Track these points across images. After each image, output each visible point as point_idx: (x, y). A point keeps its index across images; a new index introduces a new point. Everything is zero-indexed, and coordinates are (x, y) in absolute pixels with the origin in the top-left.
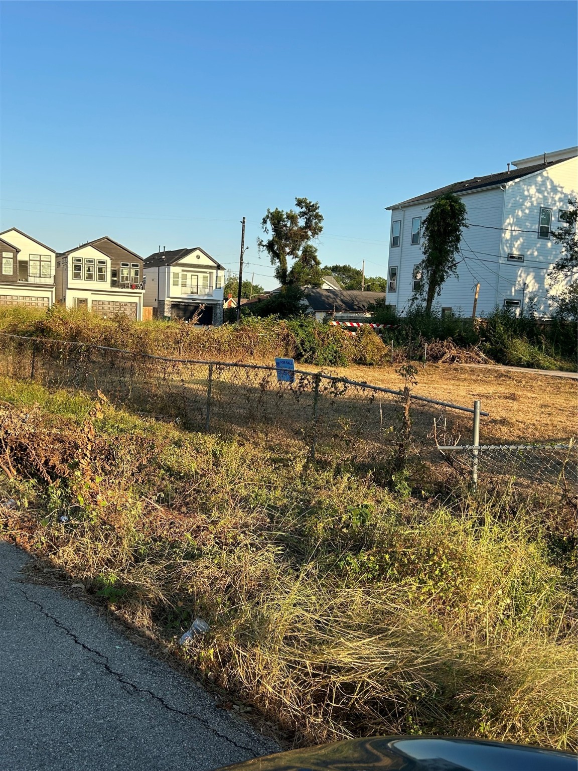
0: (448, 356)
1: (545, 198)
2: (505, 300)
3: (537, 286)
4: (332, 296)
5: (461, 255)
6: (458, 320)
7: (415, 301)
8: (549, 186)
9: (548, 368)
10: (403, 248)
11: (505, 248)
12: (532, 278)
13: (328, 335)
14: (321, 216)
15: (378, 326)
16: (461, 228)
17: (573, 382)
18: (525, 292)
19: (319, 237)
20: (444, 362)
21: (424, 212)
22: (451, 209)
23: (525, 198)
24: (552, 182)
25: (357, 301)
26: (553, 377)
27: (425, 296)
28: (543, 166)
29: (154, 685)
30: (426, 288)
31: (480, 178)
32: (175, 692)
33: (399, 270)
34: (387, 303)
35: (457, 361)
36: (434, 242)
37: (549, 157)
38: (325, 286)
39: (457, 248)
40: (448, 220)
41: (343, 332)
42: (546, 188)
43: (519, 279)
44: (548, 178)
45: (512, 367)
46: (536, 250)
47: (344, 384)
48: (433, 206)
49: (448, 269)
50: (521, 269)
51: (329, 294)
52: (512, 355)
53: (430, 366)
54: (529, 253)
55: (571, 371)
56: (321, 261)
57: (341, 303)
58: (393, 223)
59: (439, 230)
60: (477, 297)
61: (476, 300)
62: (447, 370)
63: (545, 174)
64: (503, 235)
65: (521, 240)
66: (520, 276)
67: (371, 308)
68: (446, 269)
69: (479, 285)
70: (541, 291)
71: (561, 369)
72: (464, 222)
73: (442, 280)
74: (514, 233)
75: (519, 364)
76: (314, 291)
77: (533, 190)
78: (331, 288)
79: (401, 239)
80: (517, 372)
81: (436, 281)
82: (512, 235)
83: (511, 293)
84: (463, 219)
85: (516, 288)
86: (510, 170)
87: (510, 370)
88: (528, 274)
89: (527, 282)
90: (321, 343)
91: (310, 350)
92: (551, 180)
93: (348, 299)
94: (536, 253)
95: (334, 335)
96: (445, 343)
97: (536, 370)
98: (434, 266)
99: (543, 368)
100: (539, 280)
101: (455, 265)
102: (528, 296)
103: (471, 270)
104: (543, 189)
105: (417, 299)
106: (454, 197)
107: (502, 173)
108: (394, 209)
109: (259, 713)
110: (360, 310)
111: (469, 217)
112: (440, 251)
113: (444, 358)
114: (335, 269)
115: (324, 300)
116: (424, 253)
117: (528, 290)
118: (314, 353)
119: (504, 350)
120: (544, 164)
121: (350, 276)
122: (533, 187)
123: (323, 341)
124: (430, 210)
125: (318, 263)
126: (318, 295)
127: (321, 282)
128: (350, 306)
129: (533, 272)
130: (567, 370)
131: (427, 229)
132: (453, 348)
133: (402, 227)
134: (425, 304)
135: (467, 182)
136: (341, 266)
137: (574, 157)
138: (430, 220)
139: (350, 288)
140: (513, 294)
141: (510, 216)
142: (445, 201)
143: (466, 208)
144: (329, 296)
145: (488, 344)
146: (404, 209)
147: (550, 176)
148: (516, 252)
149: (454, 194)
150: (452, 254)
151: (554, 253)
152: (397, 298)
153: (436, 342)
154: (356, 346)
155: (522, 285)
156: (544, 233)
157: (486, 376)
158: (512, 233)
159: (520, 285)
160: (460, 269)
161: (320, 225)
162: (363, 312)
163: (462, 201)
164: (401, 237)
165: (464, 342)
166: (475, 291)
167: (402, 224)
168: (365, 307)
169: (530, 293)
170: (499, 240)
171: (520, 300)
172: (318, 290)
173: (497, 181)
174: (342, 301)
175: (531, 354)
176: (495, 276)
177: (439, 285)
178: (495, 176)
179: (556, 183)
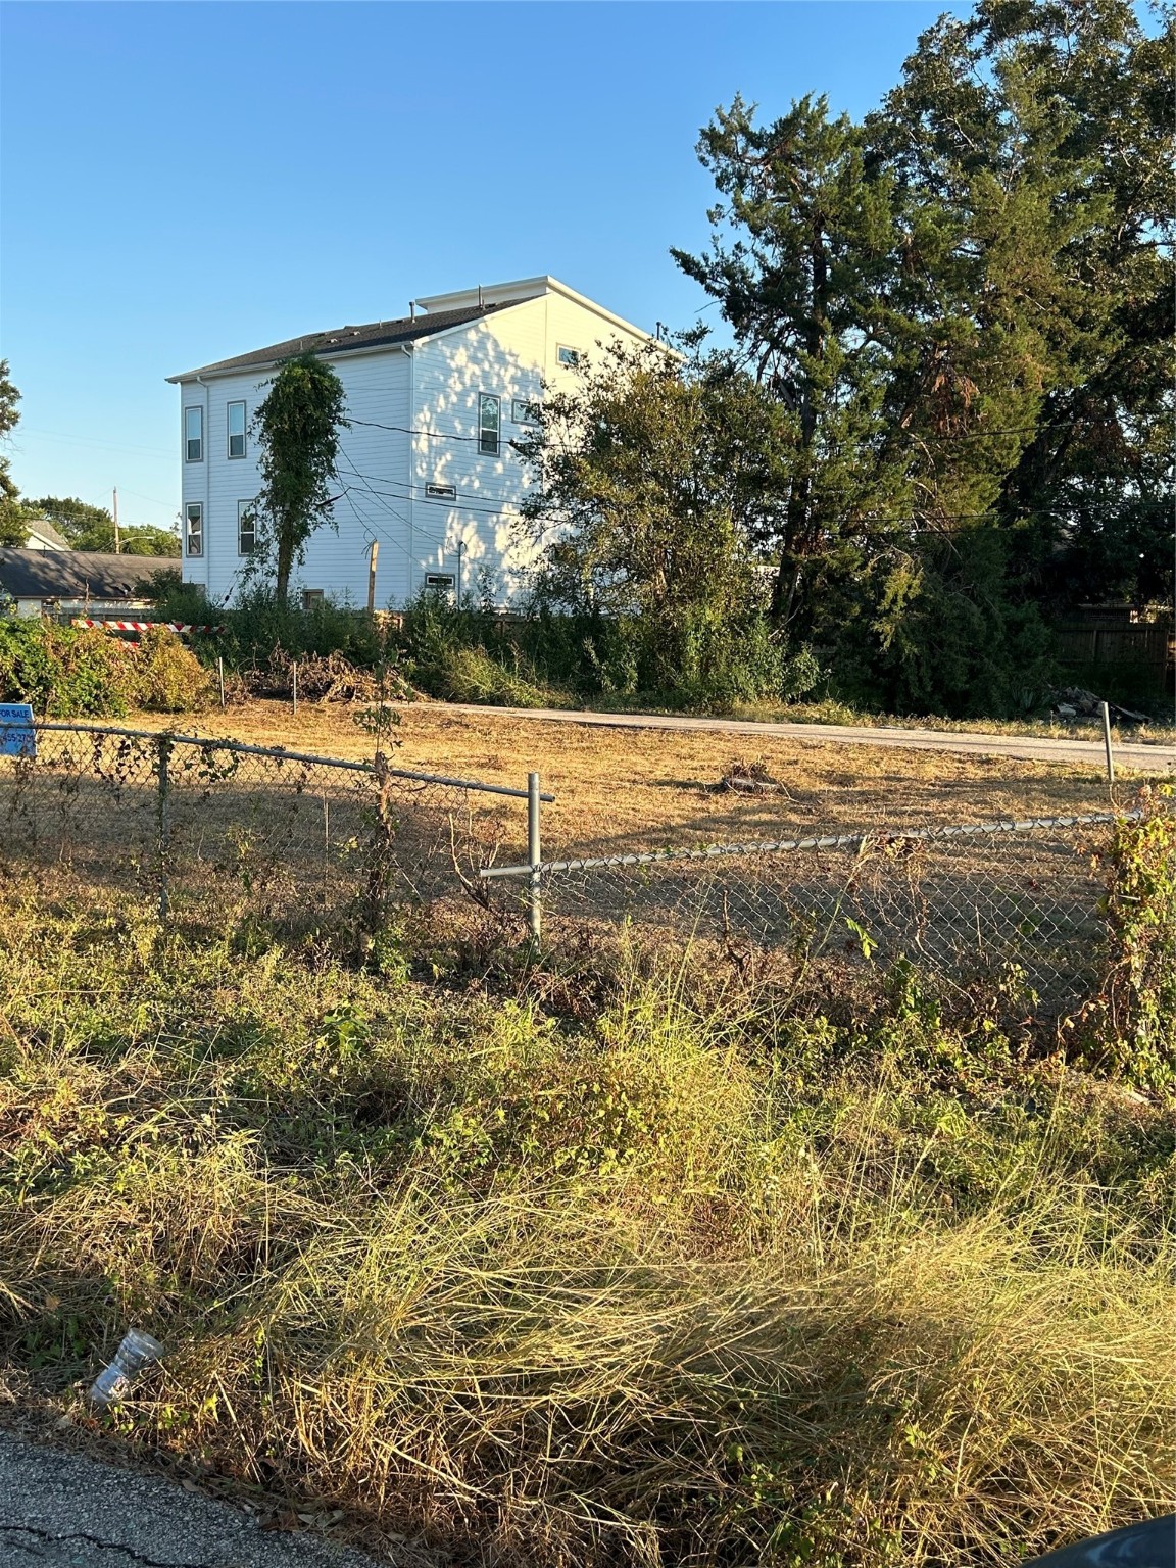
0: (337, 687)
1: (486, 375)
2: (427, 574)
3: (483, 547)
4: (52, 564)
5: (338, 481)
6: (343, 615)
7: (252, 576)
8: (492, 353)
9: (527, 706)
10: (212, 464)
11: (419, 470)
12: (472, 533)
13: (77, 650)
14: (14, 390)
15: (179, 628)
16: (336, 427)
17: (581, 728)
18: (462, 558)
19: (12, 436)
20: (331, 701)
21: (258, 391)
22: (315, 387)
23: (448, 372)
24: (496, 344)
25: (110, 576)
26: (544, 722)
27: (272, 563)
28: (478, 313)
29: (86, 1515)
30: (275, 548)
31: (357, 328)
32: (146, 1519)
33: (205, 510)
34: (185, 580)
35: (358, 698)
36: (284, 455)
37: (485, 295)
38: (33, 544)
39: (331, 469)
40: (310, 410)
41: (109, 642)
42: (486, 355)
43: (449, 534)
44: (487, 336)
45: (465, 706)
46: (477, 477)
47: (233, 755)
48: (277, 379)
49: (316, 510)
50: (452, 514)
51: (45, 560)
52: (461, 681)
53: (304, 709)
54: (464, 482)
55: (569, 709)
56: (20, 490)
57: (75, 581)
58: (187, 410)
59: (292, 430)
60: (374, 568)
61: (372, 574)
62: (342, 716)
63: (482, 326)
64: (414, 443)
65: (449, 457)
66: (451, 528)
67: (143, 591)
68: (311, 511)
69: (376, 546)
70: (490, 556)
71: (552, 706)
72: (341, 415)
73: (305, 531)
74: (434, 441)
75: (474, 698)
76: (10, 553)
77: (461, 358)
78: (48, 548)
79: (205, 445)
80: (477, 715)
81: (292, 536)
82: (430, 446)
83: (436, 560)
84: (339, 410)
85: (446, 552)
86: (416, 315)
87: (463, 711)
88: (465, 525)
89: (465, 540)
90: (61, 667)
91: (38, 683)
92: (495, 341)
93: (90, 570)
94: (476, 484)
95: (90, 650)
96: (330, 661)
97: (511, 709)
98: (288, 505)
99: (518, 705)
100: (487, 535)
101: (328, 503)
102: (469, 566)
103: (359, 513)
104: (480, 356)
105: (255, 570)
106: (318, 362)
107: (400, 321)
108: (186, 381)
109: (364, 1519)
110: (118, 594)
111: (351, 404)
112: (298, 474)
113: (330, 694)
114: (48, 505)
115: (35, 574)
116: (266, 477)
117: (467, 555)
118: (46, 689)
119: (443, 671)
120: (479, 308)
121: (82, 523)
122: (462, 350)
123: (66, 662)
124: (270, 388)
125: (13, 493)
126: (20, 563)
127: (22, 534)
128: (99, 588)
129: (474, 519)
130: (563, 708)
131: (267, 426)
132: (347, 672)
133: (205, 420)
134: (273, 582)
135: (333, 333)
136: (61, 499)
137: (532, 298)
138: (270, 410)
139: (87, 547)
140: (441, 563)
141: (425, 408)
142: (300, 371)
143: (343, 386)
144: (47, 566)
145: (411, 663)
146: (207, 383)
147: (491, 331)
148: (441, 481)
149: (317, 357)
150: (322, 480)
151: (508, 483)
152: (206, 569)
153: (311, 660)
154: (141, 672)
155: (456, 545)
156: (489, 444)
157: (422, 725)
158: (429, 441)
159: (452, 545)
160: (340, 510)
161: (12, 409)
162: (127, 598)
163: (335, 373)
164: (205, 441)
165: (362, 658)
166: (369, 557)
167: (205, 415)
168: (129, 590)
169: (472, 561)
170: (409, 457)
171: (454, 576)
172: (18, 552)
173: (394, 337)
174: (76, 575)
175: (495, 680)
176: (405, 527)
177: (299, 544)
178: (388, 325)
179: (504, 346)
